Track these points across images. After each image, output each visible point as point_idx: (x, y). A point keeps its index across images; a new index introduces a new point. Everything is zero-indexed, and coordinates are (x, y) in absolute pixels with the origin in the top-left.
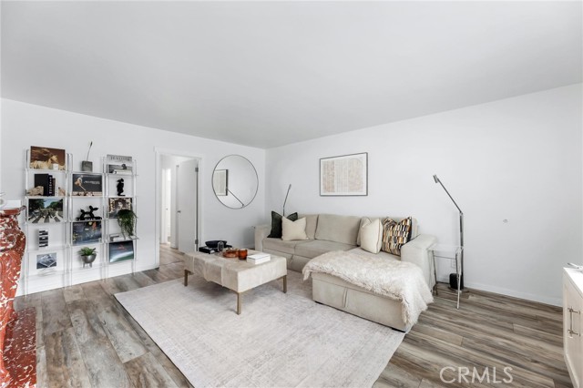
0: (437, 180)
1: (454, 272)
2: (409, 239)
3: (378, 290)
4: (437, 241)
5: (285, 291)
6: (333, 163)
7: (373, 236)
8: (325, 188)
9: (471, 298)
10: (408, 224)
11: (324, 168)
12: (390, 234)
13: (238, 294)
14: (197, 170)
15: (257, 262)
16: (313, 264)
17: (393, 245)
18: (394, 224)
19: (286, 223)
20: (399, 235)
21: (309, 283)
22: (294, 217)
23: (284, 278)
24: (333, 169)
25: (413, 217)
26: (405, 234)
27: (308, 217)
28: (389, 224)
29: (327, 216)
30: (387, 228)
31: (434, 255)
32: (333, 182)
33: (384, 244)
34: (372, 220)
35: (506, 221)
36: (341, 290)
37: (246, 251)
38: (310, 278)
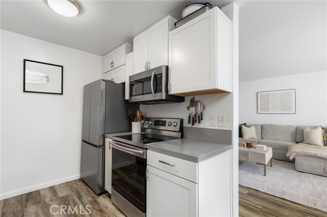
5: (271, 166)
6: (268, 95)
8: (262, 109)
11: (261, 98)
13: (265, 165)
16: (296, 150)
21: (293, 161)
24: (268, 98)
27: (256, 126)
29: (271, 126)
32: (268, 105)
34: (312, 128)
37: (251, 144)
38: (294, 159)
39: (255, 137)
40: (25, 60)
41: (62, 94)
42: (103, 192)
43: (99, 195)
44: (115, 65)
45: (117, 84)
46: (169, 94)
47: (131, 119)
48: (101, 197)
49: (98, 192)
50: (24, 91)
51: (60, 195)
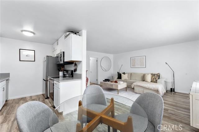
0: (166, 64)
1: (172, 88)
2: (159, 79)
3: (153, 89)
4: (167, 79)
5: (126, 91)
6: (135, 59)
7: (149, 78)
8: (132, 65)
9: (176, 94)
10: (159, 75)
11: (132, 60)
12: (154, 77)
13: (118, 90)
14: (97, 61)
15: (121, 83)
16: (134, 84)
17: (155, 80)
18: (154, 75)
19: (122, 75)
20: (156, 78)
21: (133, 89)
22: (124, 73)
23: (126, 88)
24: (135, 60)
25: (160, 73)
26: (158, 77)
27: (128, 74)
28: (153, 75)
29: (134, 73)
30: (153, 76)
31: (166, 82)
32: (135, 64)
33: (152, 80)
34: (148, 74)
35: (186, 74)
36: (143, 89)
37: (117, 81)
38: (134, 87)
39: (127, 79)
40: (20, 49)
41: (35, 61)
42: (48, 98)
43: (46, 98)
44: (55, 49)
45: (54, 57)
46: (65, 61)
47: (59, 70)
48: (47, 99)
49: (46, 97)
50: (20, 61)
51: (33, 98)
